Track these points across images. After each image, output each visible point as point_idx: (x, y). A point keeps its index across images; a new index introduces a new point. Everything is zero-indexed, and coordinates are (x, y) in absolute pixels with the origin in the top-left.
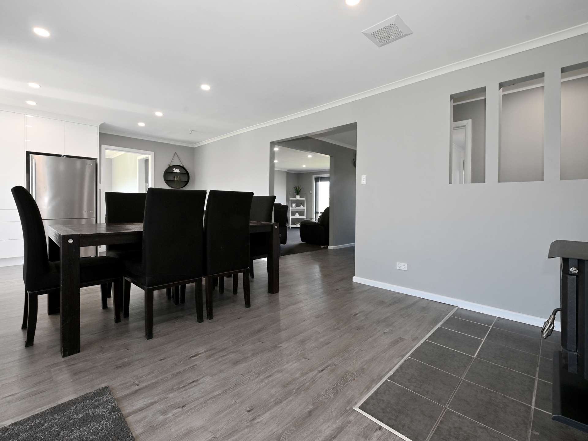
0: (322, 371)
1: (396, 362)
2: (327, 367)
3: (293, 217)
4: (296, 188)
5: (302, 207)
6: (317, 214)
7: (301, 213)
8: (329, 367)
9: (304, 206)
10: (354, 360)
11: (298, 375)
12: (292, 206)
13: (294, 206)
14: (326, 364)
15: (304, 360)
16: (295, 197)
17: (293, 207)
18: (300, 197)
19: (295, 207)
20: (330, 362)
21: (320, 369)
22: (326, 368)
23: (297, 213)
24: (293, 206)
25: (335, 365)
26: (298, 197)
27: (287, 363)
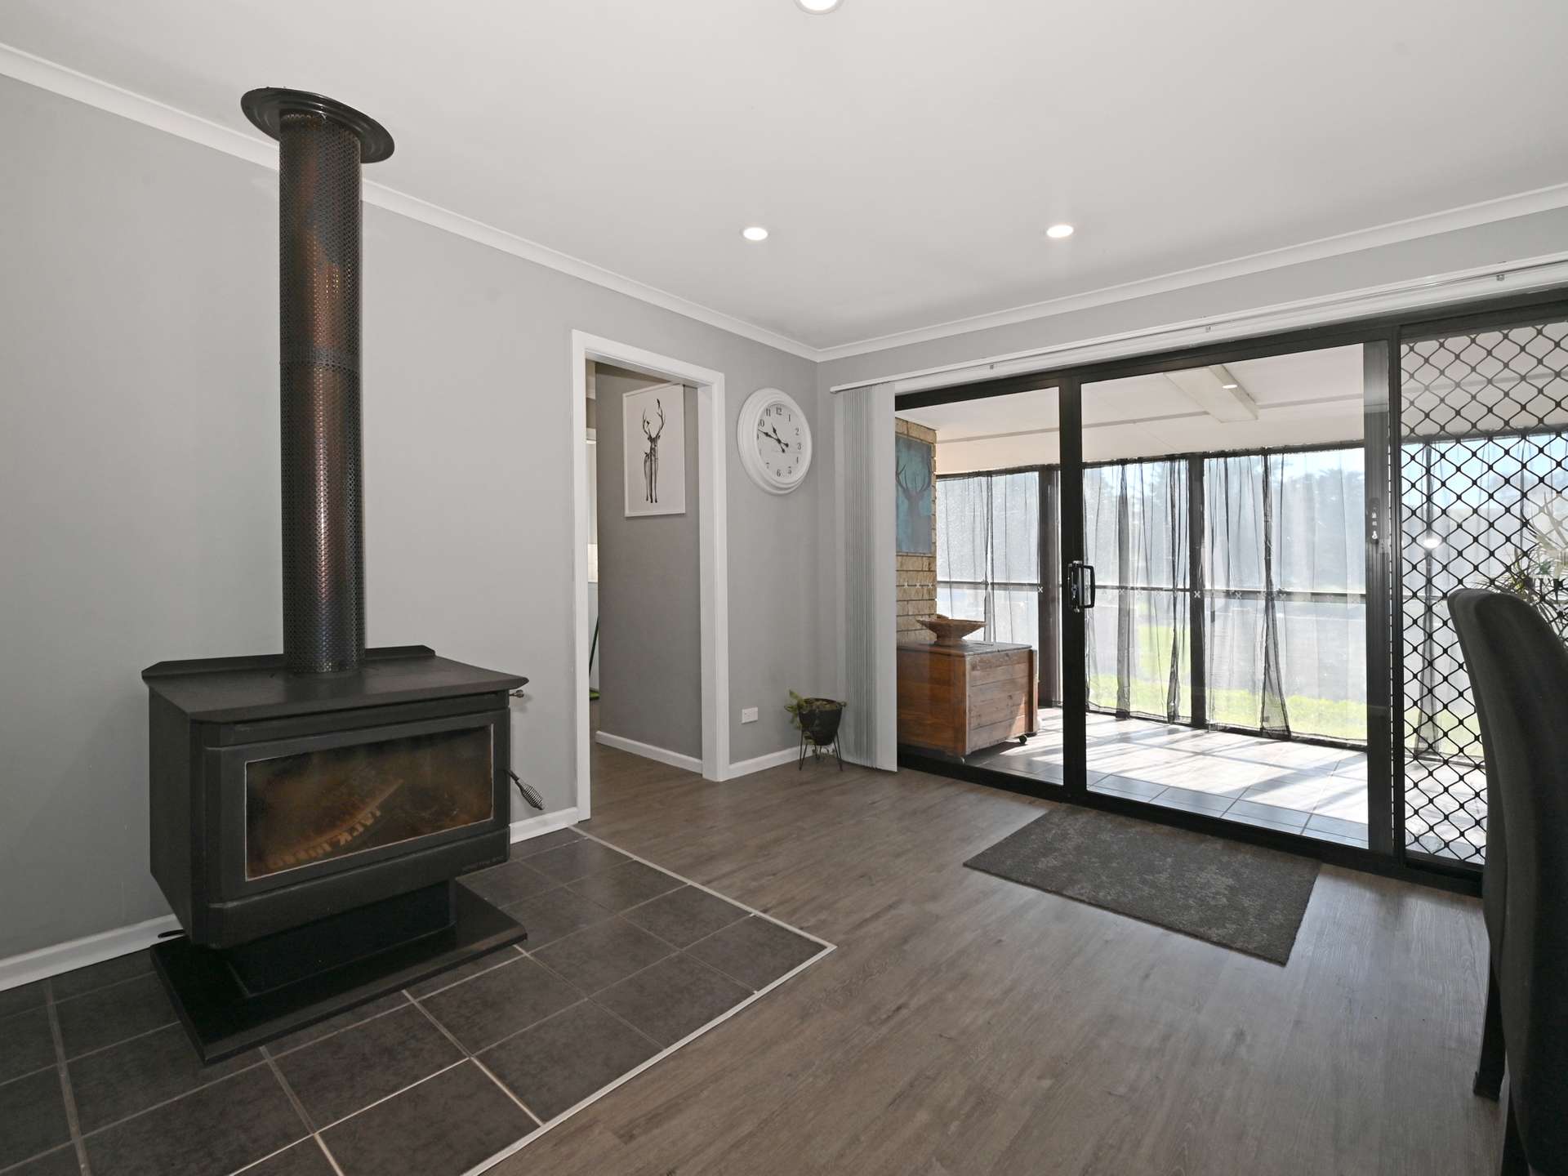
0: (899, 1008)
1: (712, 1036)
2: (889, 1017)
8: (884, 1016)
10: (819, 1039)
11: (950, 996)
14: (892, 1023)
15: (953, 1033)
20: (884, 1030)
21: (904, 1012)
22: (890, 1014)
25: (870, 1024)
27: (989, 1023)
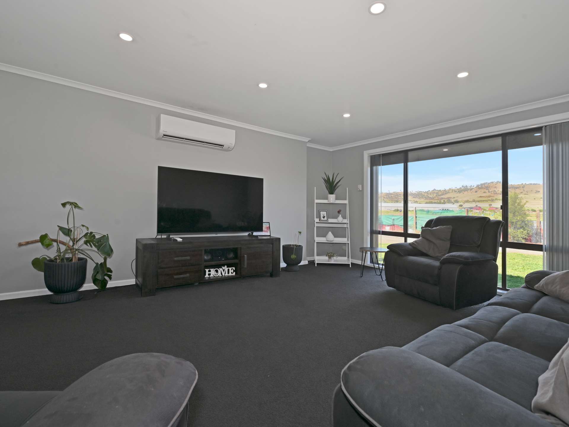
3: (322, 240)
4: (329, 179)
5: (340, 219)
6: (374, 235)
7: (338, 232)
9: (344, 217)
12: (319, 216)
13: (324, 217)
16: (327, 198)
17: (322, 219)
18: (337, 199)
19: (326, 219)
23: (330, 233)
24: (322, 216)
26: (332, 198)
